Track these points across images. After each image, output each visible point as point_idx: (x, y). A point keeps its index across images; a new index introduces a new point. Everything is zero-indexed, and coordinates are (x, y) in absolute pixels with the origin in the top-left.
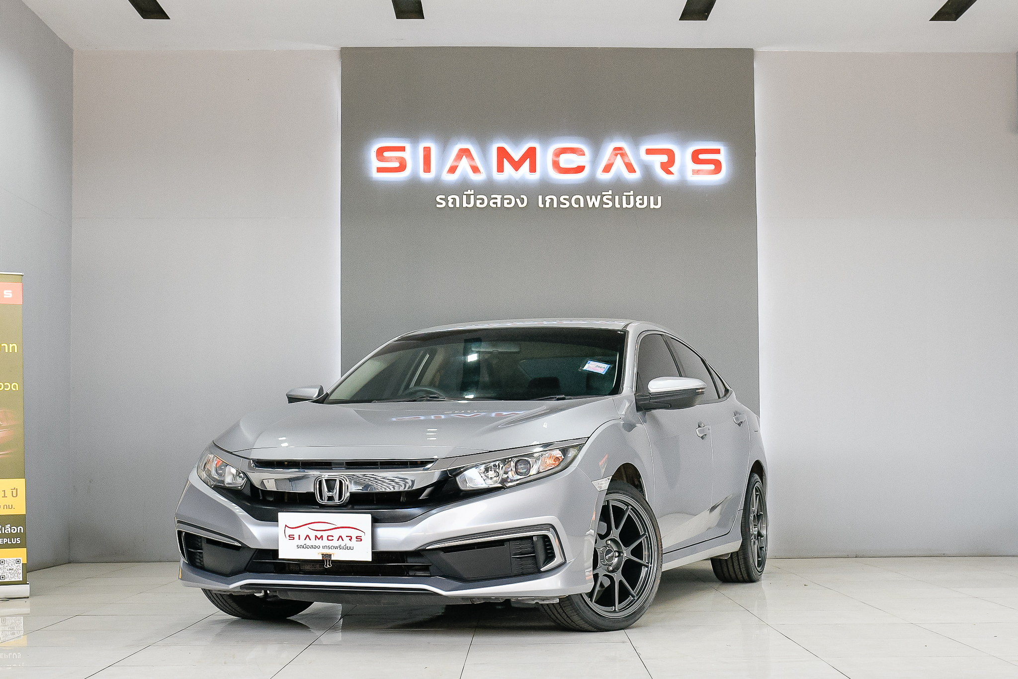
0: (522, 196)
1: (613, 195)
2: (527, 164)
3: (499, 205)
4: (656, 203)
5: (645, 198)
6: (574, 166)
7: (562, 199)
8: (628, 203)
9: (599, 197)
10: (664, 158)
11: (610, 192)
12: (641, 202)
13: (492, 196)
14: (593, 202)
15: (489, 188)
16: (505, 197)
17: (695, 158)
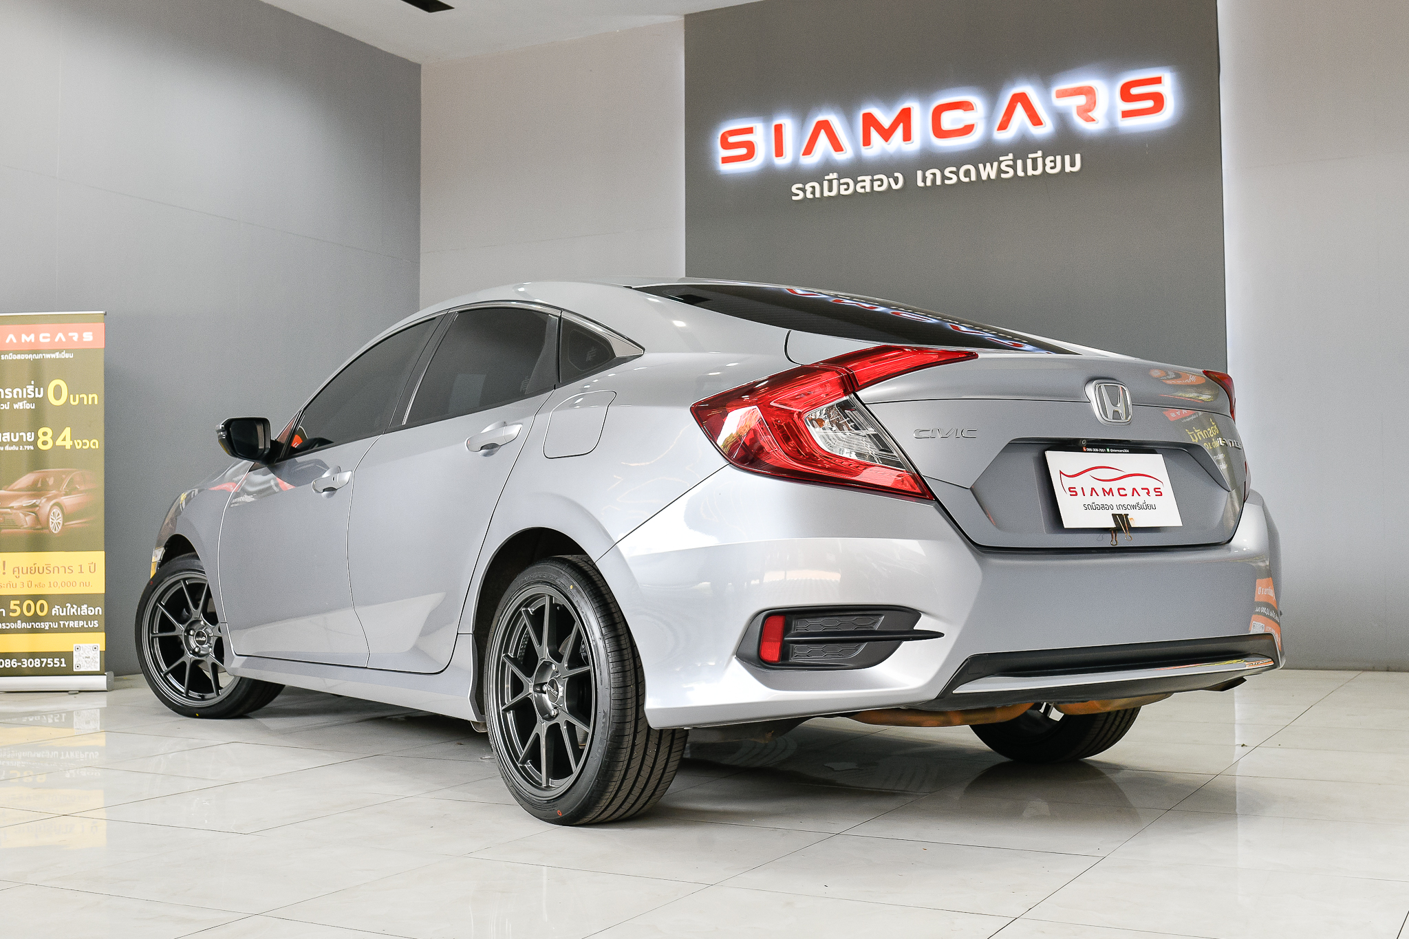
0: (896, 174)
1: (1014, 161)
2: (899, 131)
3: (868, 189)
4: (1073, 164)
5: (1059, 158)
6: (960, 126)
7: (947, 173)
8: (1035, 168)
9: (996, 164)
10: (1081, 100)
11: (1011, 156)
12: (1052, 164)
13: (860, 178)
14: (989, 172)
15: (856, 169)
16: (876, 177)
17: (1126, 95)
